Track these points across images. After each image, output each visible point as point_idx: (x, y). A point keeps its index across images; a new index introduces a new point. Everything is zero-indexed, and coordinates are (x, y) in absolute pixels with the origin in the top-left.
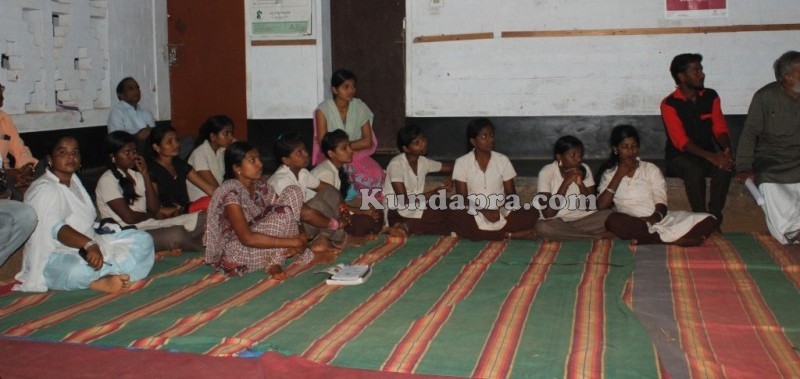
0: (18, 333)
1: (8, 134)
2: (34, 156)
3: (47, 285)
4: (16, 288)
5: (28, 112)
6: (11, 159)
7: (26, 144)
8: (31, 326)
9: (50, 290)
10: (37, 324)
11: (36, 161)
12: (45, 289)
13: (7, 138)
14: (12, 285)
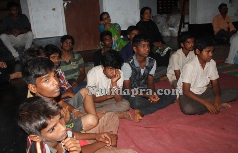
0: (225, 72)
1: (228, 22)
2: (235, 28)
3: (234, 62)
4: (226, 62)
5: (235, 16)
6: (229, 28)
7: (233, 25)
8: (228, 71)
9: (234, 64)
10: (230, 71)
11: (236, 29)
12: (233, 63)
13: (228, 23)
14: (225, 61)
